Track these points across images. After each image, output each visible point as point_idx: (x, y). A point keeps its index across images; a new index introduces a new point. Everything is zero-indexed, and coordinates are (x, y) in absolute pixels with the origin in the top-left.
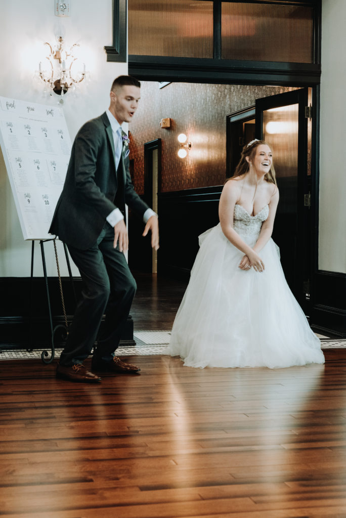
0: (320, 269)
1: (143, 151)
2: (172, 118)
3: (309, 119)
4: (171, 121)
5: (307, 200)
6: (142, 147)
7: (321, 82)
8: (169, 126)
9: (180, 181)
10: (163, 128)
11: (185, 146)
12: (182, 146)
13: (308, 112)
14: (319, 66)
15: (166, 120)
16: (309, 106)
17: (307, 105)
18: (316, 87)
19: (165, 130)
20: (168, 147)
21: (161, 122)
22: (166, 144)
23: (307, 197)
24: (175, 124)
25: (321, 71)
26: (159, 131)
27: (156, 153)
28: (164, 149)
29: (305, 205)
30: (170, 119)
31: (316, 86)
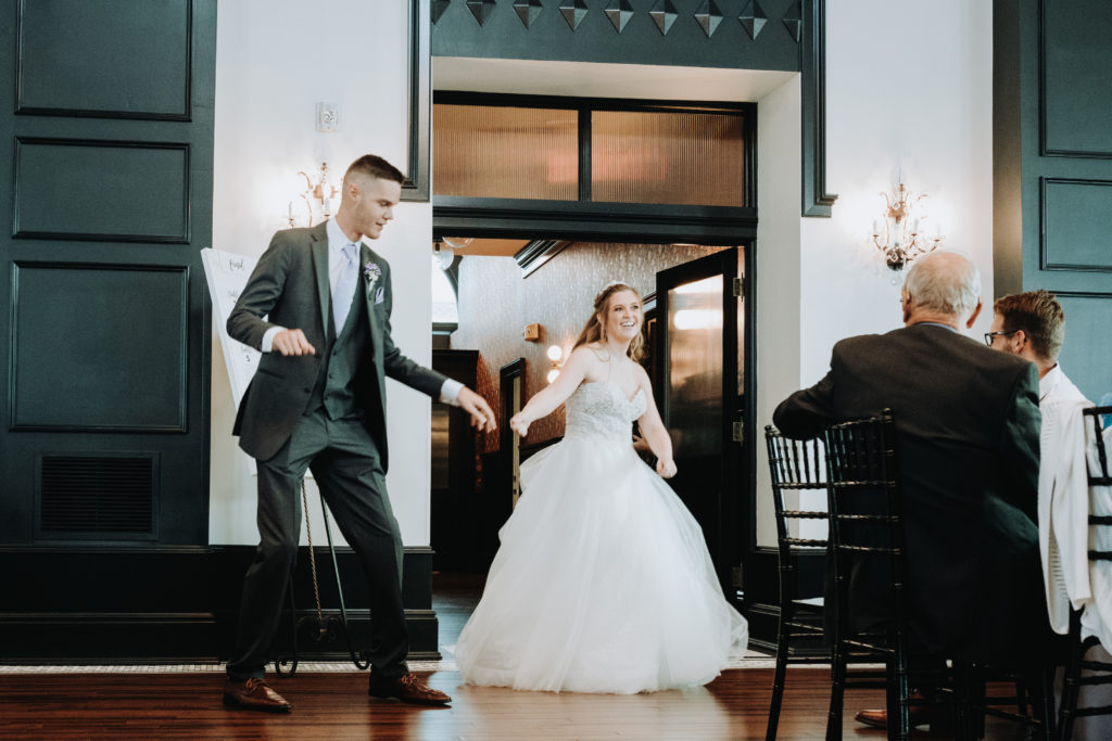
0: (759, 544)
1: (498, 381)
2: (541, 324)
3: (739, 298)
4: (540, 329)
5: (737, 432)
6: (498, 375)
7: (758, 236)
8: (536, 336)
9: (554, 424)
10: (527, 340)
11: (559, 365)
12: (555, 365)
13: (738, 288)
14: (755, 210)
15: (531, 327)
16: (739, 277)
17: (736, 275)
18: (750, 245)
19: (531, 344)
20: (535, 371)
21: (525, 330)
22: (533, 367)
23: (738, 426)
24: (546, 333)
25: (757, 219)
26: (523, 346)
27: (517, 382)
28: (529, 374)
29: (734, 439)
30: (539, 326)
31: (750, 243)
